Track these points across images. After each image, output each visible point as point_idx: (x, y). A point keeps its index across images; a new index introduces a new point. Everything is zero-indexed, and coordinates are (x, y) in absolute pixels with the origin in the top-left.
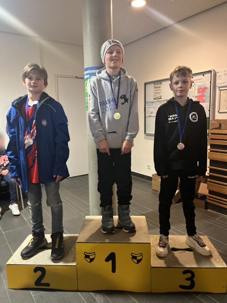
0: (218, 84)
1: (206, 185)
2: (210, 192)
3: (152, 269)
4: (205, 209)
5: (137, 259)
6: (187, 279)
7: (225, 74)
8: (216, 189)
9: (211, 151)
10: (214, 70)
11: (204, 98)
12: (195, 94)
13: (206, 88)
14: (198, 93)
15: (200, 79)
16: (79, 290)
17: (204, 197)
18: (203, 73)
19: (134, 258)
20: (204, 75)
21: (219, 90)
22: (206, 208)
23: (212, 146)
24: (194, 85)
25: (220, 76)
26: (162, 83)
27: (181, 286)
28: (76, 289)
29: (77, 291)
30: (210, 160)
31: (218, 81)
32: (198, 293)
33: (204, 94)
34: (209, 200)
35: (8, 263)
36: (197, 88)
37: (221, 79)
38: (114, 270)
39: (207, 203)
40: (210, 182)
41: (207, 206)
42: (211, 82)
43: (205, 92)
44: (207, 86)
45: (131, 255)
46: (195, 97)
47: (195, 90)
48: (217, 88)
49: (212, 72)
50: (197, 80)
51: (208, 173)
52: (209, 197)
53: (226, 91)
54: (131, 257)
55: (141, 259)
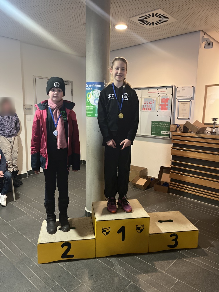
0: (177, 97)
1: (169, 175)
2: (172, 180)
3: (150, 235)
5: (140, 229)
6: (173, 240)
7: (183, 90)
8: (177, 177)
9: (173, 149)
10: (175, 86)
11: (167, 107)
12: (159, 102)
13: (168, 99)
14: (162, 102)
15: (164, 92)
16: (96, 257)
17: (166, 184)
18: (166, 87)
19: (138, 228)
20: (166, 89)
21: (179, 101)
22: (169, 192)
23: (174, 145)
24: (159, 96)
25: (179, 91)
27: (169, 246)
28: (94, 257)
29: (95, 258)
30: (172, 155)
31: (177, 95)
32: (180, 250)
33: (167, 103)
35: (38, 243)
36: (161, 98)
37: (180, 93)
38: (123, 239)
39: (169, 188)
40: (172, 172)
41: (170, 190)
42: (172, 95)
43: (167, 102)
44: (169, 97)
45: (136, 227)
46: (159, 105)
47: (159, 99)
48: (177, 99)
49: (174, 87)
50: (162, 92)
51: (171, 166)
52: (171, 184)
53: (183, 103)
54: (136, 228)
55: (143, 229)
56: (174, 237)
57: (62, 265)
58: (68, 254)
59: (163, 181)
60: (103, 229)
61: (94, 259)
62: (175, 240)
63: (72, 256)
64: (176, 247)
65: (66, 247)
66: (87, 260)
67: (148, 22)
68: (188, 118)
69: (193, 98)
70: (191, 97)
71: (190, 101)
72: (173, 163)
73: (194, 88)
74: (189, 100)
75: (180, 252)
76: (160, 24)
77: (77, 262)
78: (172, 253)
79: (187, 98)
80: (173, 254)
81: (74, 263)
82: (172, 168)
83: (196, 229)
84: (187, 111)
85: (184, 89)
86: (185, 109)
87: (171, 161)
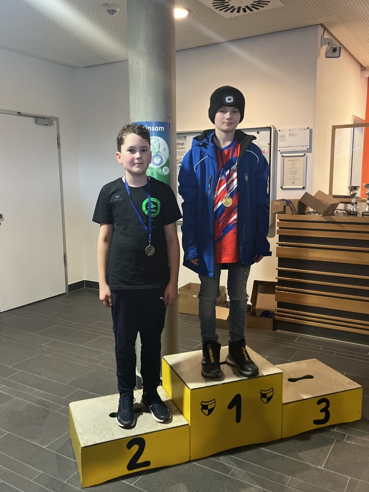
0: (280, 147)
1: (273, 295)
2: (280, 304)
3: (284, 406)
4: (273, 330)
5: (267, 397)
7: (290, 135)
8: (289, 298)
9: (279, 245)
10: (275, 128)
16: (192, 459)
17: (267, 314)
18: (258, 130)
20: (258, 133)
21: (283, 156)
22: (275, 329)
23: (282, 238)
25: (283, 136)
26: (187, 137)
27: (316, 422)
29: (190, 461)
30: (279, 258)
31: (280, 144)
32: (333, 426)
34: (278, 316)
35: (82, 445)
37: (285, 140)
38: (238, 419)
39: (275, 321)
40: (278, 290)
41: (278, 325)
42: (270, 144)
45: (260, 393)
48: (279, 153)
49: (272, 130)
51: (276, 278)
52: (278, 311)
53: (292, 158)
54: (260, 395)
55: (272, 397)
56: (324, 405)
57: (132, 483)
58: (140, 461)
59: (259, 310)
60: (203, 403)
61: (188, 465)
62: (325, 410)
63: (147, 463)
64: (328, 423)
65: (136, 448)
66: (175, 468)
67: (230, 7)
68: (302, 187)
69: (310, 150)
70: (305, 148)
71: (304, 156)
72: (281, 273)
73: (311, 131)
74: (303, 154)
75: (335, 429)
76: (251, 10)
77: (157, 473)
78: (322, 434)
79: (298, 149)
80: (325, 435)
81: (153, 477)
82: (280, 282)
83: (357, 385)
84: (300, 175)
85: (291, 132)
86: (296, 170)
87: (276, 269)
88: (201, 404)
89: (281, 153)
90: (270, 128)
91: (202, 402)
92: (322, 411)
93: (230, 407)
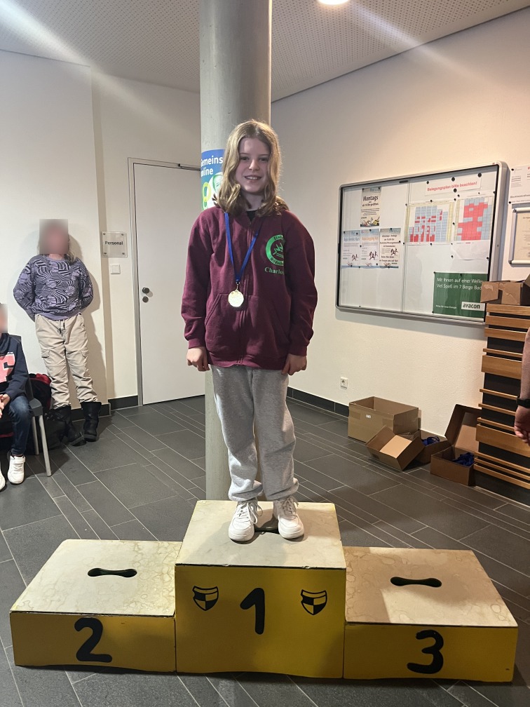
0: (511, 197)
2: (483, 447)
3: (348, 627)
4: (469, 485)
5: (315, 604)
8: (497, 440)
9: (488, 354)
10: (504, 165)
11: (479, 229)
12: (457, 217)
13: (483, 206)
14: (465, 216)
15: (472, 184)
16: (180, 670)
18: (479, 171)
19: (307, 600)
20: (480, 175)
21: (515, 211)
24: (457, 198)
25: (519, 179)
26: (382, 188)
27: (412, 667)
28: (172, 669)
29: (175, 673)
30: (486, 374)
31: (512, 191)
32: (448, 682)
33: (480, 219)
34: (479, 464)
35: (14, 608)
36: (462, 205)
37: (520, 186)
38: (260, 628)
40: (482, 424)
42: (496, 193)
43: (482, 215)
44: (486, 200)
45: (302, 594)
46: (456, 224)
47: (458, 208)
48: (510, 206)
49: (500, 169)
51: (480, 405)
52: (479, 458)
54: (302, 598)
55: (324, 605)
56: (431, 642)
58: (95, 651)
59: (460, 450)
60: (196, 589)
61: (168, 677)
62: (435, 651)
63: (107, 658)
64: (438, 673)
72: (487, 398)
75: (449, 690)
82: (484, 413)
83: (510, 621)
87: (481, 391)
88: (193, 590)
89: (515, 206)
90: (498, 166)
91: (195, 587)
92: (426, 651)
93: (245, 605)
